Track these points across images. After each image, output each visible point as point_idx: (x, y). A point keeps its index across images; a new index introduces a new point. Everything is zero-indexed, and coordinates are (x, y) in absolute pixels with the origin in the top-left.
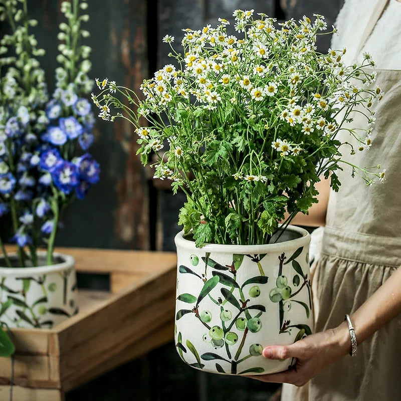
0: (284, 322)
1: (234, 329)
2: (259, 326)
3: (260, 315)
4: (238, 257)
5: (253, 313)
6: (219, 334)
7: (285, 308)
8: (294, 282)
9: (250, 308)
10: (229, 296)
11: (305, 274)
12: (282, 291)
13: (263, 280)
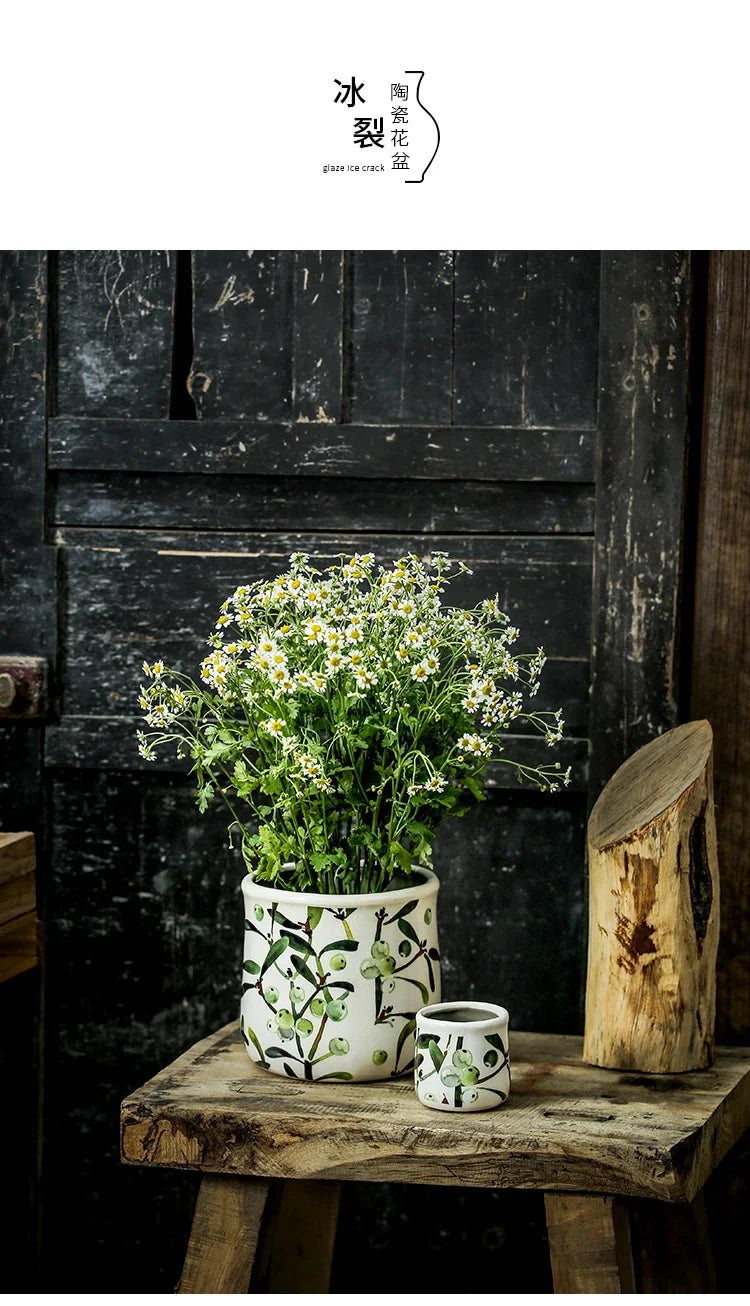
0: (382, 1008)
1: (307, 1015)
2: (344, 1012)
3: (346, 995)
4: (315, 913)
5: (336, 993)
6: (288, 1021)
7: (385, 988)
8: (401, 950)
9: (330, 985)
10: (301, 967)
11: (421, 939)
12: (381, 963)
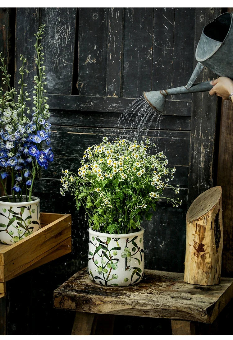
0: (127, 266)
1: (106, 268)
2: (116, 267)
3: (117, 262)
4: (109, 239)
5: (114, 262)
6: (101, 269)
7: (128, 260)
8: (133, 250)
9: (113, 259)
10: (105, 254)
11: (138, 247)
12: (127, 253)
13: (119, 249)
